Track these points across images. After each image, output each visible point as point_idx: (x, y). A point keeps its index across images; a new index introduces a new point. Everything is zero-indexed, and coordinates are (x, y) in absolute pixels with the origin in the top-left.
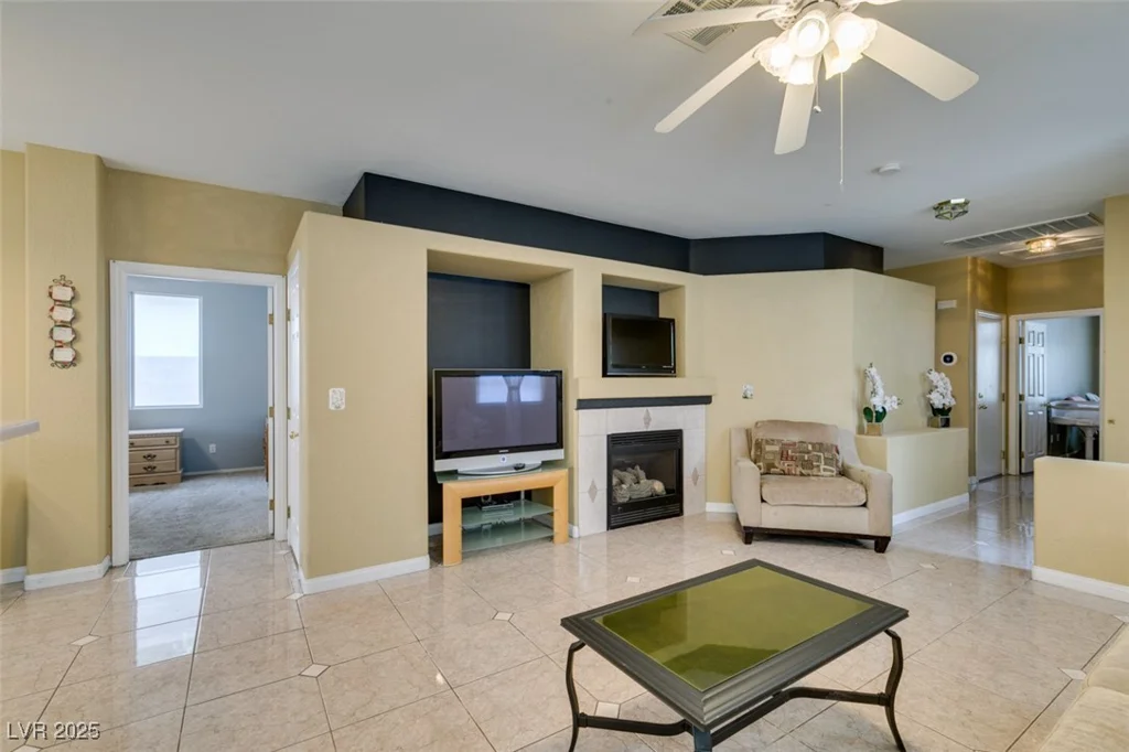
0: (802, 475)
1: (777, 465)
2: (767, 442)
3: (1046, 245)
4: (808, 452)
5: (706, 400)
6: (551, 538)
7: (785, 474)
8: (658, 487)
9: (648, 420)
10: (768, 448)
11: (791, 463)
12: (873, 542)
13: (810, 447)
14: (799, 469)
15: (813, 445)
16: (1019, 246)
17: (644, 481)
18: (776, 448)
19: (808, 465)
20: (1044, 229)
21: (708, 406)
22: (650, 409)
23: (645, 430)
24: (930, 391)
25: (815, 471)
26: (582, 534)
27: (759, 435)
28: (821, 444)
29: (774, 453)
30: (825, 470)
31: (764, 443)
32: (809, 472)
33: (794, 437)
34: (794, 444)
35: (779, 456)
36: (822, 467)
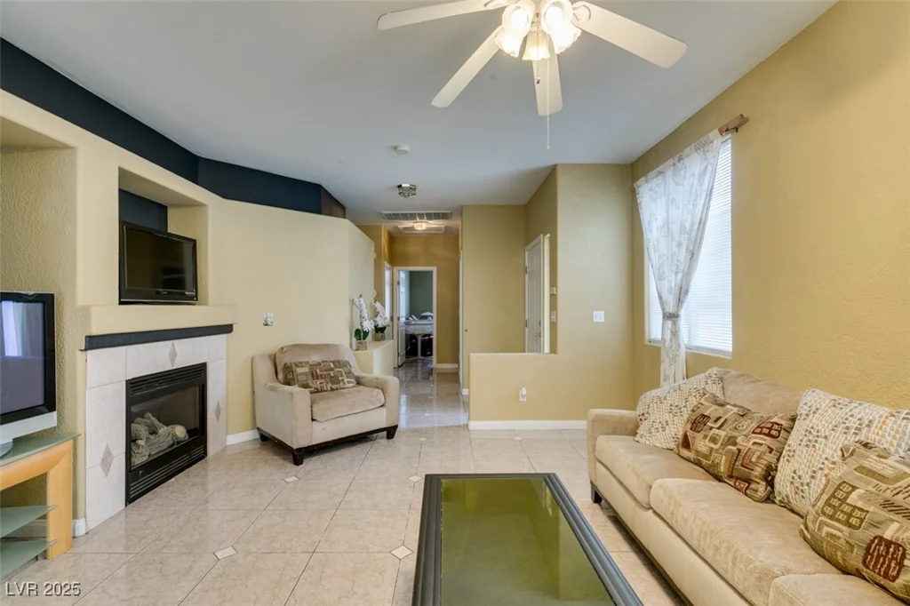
0: (332, 389)
1: (311, 384)
2: (297, 366)
3: (421, 226)
4: (332, 370)
5: (227, 329)
6: (45, 555)
7: (318, 392)
8: (180, 431)
9: (173, 355)
10: (299, 370)
11: (323, 381)
12: (385, 432)
13: (332, 365)
14: (329, 385)
15: (334, 362)
16: (408, 224)
17: (163, 430)
18: (306, 370)
19: (335, 380)
20: (421, 216)
21: (229, 335)
22: (175, 342)
23: (171, 368)
24: (376, 316)
25: (341, 385)
26: (91, 526)
27: (288, 359)
28: (339, 362)
29: (305, 374)
30: (349, 382)
31: (294, 366)
32: (337, 386)
33: (315, 358)
34: (319, 364)
35: (310, 377)
36: (346, 380)
